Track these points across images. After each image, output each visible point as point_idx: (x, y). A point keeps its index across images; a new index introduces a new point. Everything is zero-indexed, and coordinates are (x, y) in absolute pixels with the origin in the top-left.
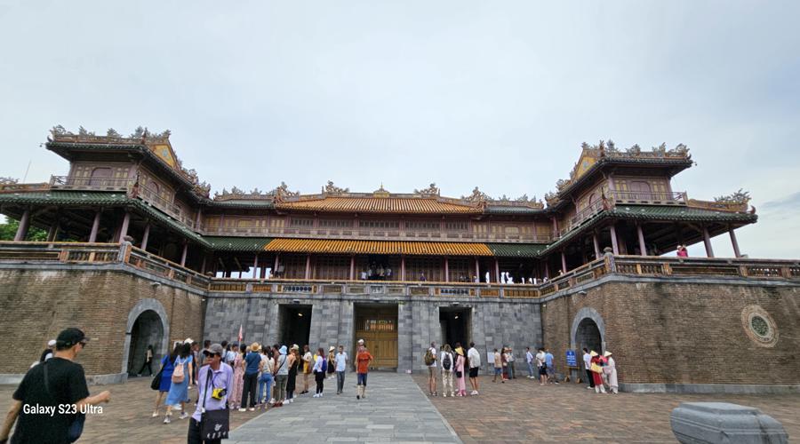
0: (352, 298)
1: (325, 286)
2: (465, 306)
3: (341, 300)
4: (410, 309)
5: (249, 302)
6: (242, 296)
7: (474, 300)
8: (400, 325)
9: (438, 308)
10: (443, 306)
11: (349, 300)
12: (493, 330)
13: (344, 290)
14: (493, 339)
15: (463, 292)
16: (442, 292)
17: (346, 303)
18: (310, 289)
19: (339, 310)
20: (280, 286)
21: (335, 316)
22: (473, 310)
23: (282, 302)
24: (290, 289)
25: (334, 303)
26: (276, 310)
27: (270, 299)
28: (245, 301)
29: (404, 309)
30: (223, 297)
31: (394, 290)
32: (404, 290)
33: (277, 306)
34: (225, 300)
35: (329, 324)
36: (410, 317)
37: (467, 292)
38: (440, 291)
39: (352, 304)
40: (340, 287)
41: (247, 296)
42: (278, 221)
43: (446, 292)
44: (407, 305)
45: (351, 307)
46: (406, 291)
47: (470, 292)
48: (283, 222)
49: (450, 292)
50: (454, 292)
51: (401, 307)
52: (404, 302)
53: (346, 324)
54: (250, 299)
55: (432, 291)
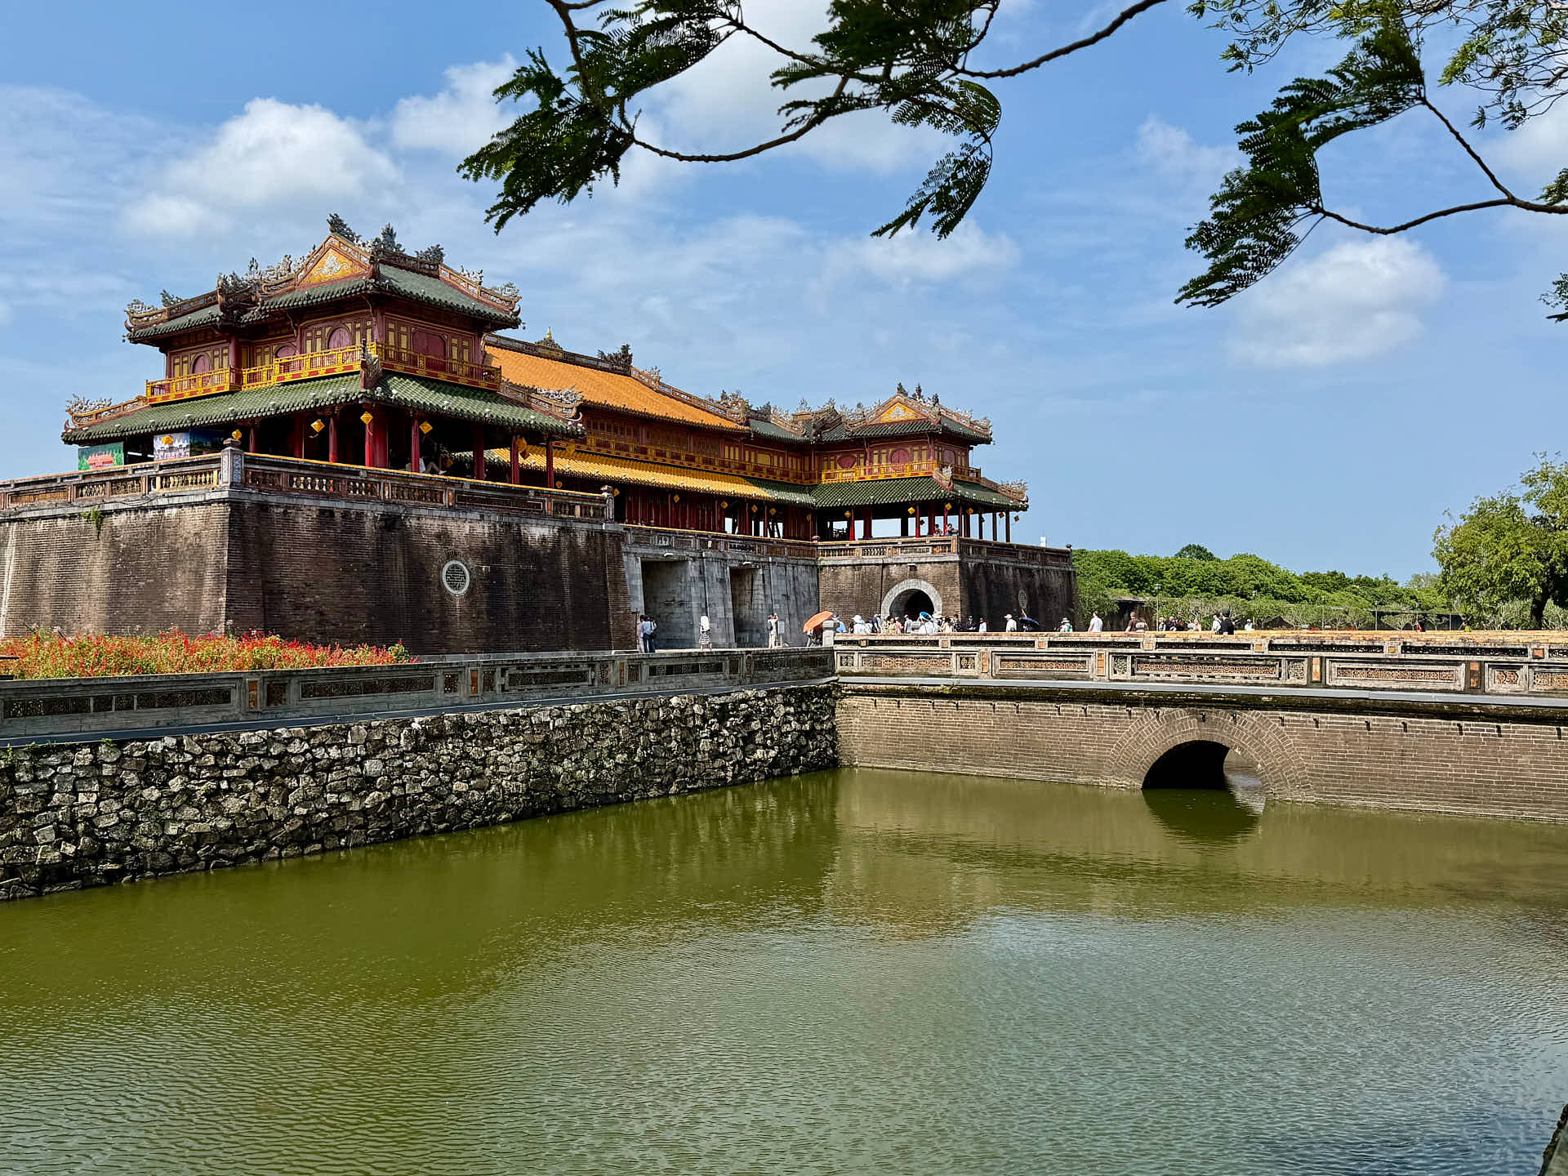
0: (639, 551)
3: (627, 554)
9: (728, 569)
13: (628, 537)
16: (731, 547)
29: (695, 568)
31: (682, 542)
32: (693, 542)
38: (728, 545)
43: (734, 547)
46: (694, 546)
47: (756, 549)
49: (739, 548)
51: (691, 564)
55: (721, 546)
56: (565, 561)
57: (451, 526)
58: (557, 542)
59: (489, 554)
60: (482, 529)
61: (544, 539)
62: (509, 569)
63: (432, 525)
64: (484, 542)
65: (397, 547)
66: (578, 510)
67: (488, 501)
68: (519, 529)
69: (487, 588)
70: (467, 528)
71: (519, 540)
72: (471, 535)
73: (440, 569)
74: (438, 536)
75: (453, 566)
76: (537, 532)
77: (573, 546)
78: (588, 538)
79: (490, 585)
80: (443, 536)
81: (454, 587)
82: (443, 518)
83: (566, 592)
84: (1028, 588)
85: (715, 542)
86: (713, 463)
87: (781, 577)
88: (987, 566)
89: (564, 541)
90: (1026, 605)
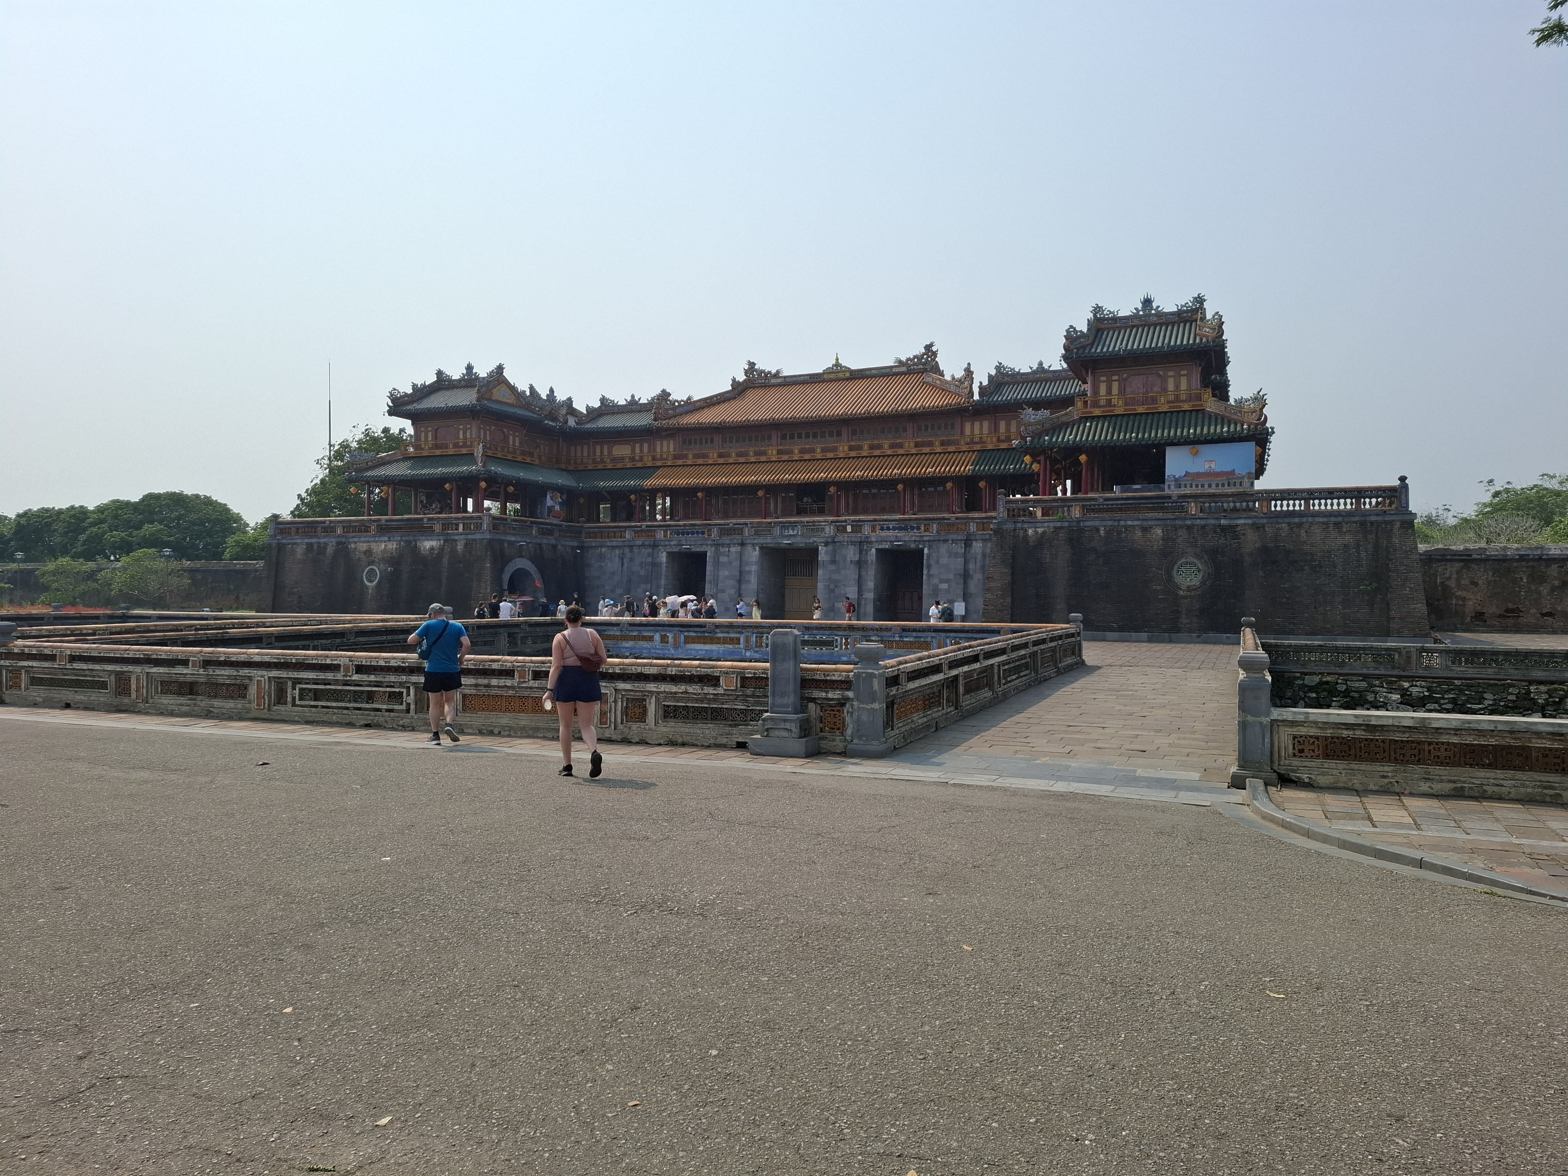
0: (755, 541)
1: (721, 529)
2: (913, 546)
3: (742, 544)
4: (835, 552)
5: (631, 551)
6: (621, 544)
7: (925, 538)
8: (820, 572)
9: (874, 550)
10: (880, 547)
11: (754, 545)
12: (951, 576)
13: (747, 532)
14: (949, 586)
15: (912, 528)
16: (882, 529)
17: (749, 548)
18: (703, 533)
19: (741, 556)
20: (665, 532)
21: (736, 564)
22: (926, 551)
23: (669, 550)
24: (678, 534)
25: (733, 549)
26: (663, 558)
27: (655, 546)
29: (826, 552)
30: (601, 547)
31: (813, 530)
32: (827, 528)
33: (665, 553)
34: (603, 550)
35: (727, 573)
36: (834, 563)
37: (919, 528)
38: (878, 527)
39: (757, 548)
40: (742, 529)
41: (626, 543)
42: (665, 443)
43: (888, 529)
44: (830, 548)
45: (757, 553)
46: (830, 532)
47: (922, 528)
48: (672, 442)
49: (894, 529)
50: (900, 529)
51: (822, 550)
52: (826, 544)
53: (750, 572)
55: (866, 529)
56: (445, 561)
57: (374, 546)
58: (442, 549)
59: (394, 561)
60: (392, 546)
61: (432, 548)
62: (405, 570)
63: (363, 547)
64: (392, 553)
65: (342, 561)
66: (461, 527)
67: (398, 528)
68: (416, 544)
69: (388, 580)
70: (383, 546)
71: (414, 552)
72: (385, 550)
73: (363, 571)
74: (365, 552)
75: (371, 569)
76: (428, 544)
77: (453, 551)
78: (466, 545)
79: (392, 579)
80: (368, 552)
81: (371, 581)
82: (368, 542)
83: (444, 581)
84: (1213, 555)
85: (857, 527)
86: (930, 444)
87: (956, 555)
88: (1081, 530)
89: (447, 549)
90: (1196, 581)
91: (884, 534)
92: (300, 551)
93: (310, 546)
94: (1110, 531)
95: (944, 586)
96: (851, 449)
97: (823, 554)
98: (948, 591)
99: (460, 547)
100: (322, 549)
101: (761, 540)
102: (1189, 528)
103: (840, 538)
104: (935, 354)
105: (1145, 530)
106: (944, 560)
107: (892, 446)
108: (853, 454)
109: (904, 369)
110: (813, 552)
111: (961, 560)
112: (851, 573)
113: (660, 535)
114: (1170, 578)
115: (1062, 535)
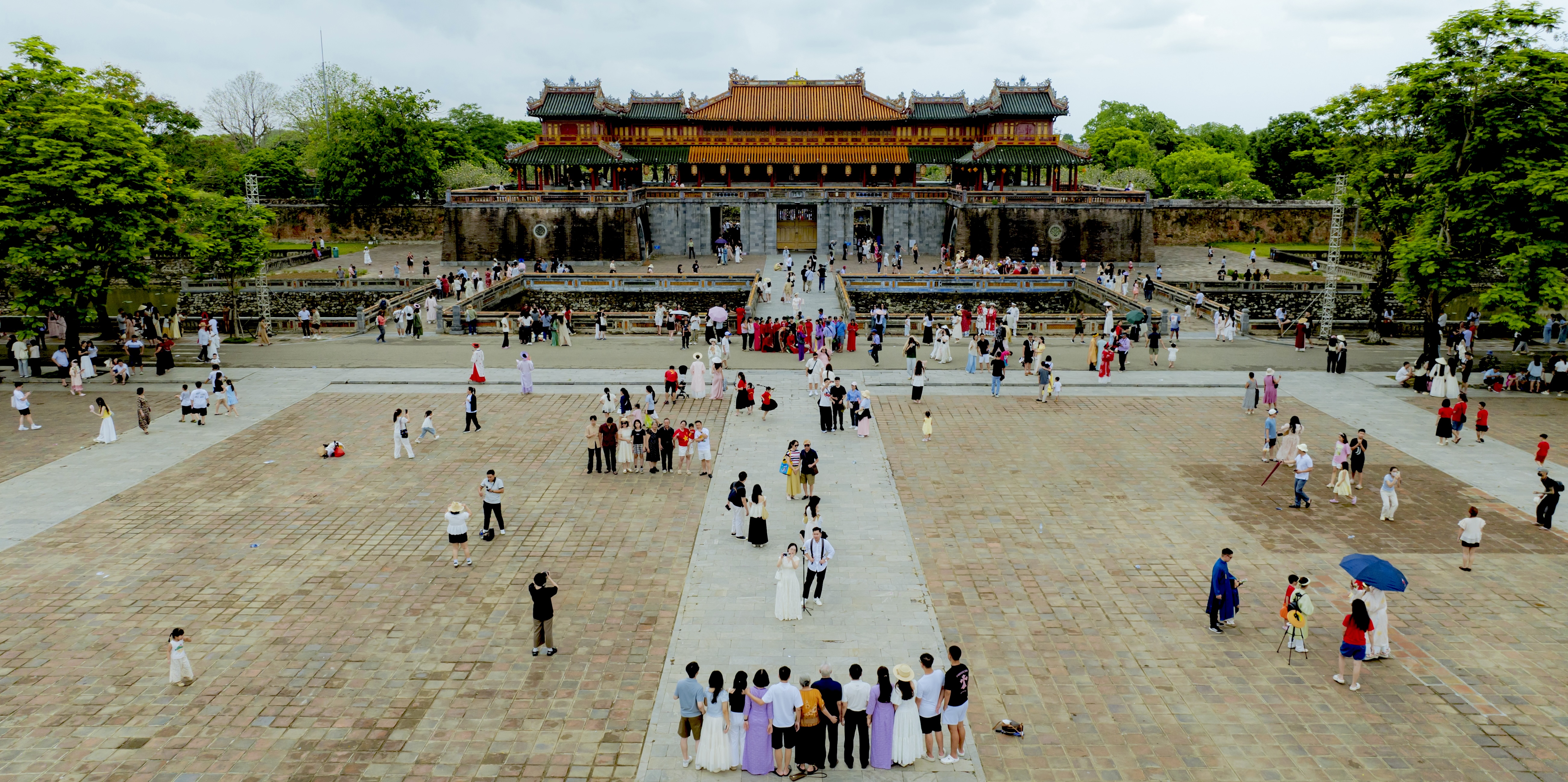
0: (773, 201)
1: (749, 192)
2: (877, 205)
3: (765, 203)
4: (828, 209)
6: (676, 201)
7: (885, 201)
8: (819, 221)
9: (852, 208)
10: (858, 206)
11: (772, 203)
12: (901, 224)
13: (768, 194)
15: (876, 195)
16: (858, 195)
17: (770, 205)
18: (736, 195)
19: (764, 211)
20: (709, 194)
21: (762, 215)
22: (885, 209)
23: (712, 205)
24: (718, 195)
25: (759, 206)
26: (709, 211)
27: (702, 203)
28: (680, 205)
29: (823, 209)
30: (660, 203)
31: (813, 194)
32: (822, 193)
33: (708, 208)
34: (662, 205)
35: (756, 223)
36: (828, 215)
37: (880, 195)
38: (855, 194)
39: (775, 206)
40: (763, 192)
41: (680, 201)
42: (690, 129)
43: (862, 195)
44: (825, 206)
45: (775, 208)
46: (824, 195)
47: (883, 195)
48: (695, 130)
49: (865, 195)
50: (869, 195)
51: (819, 207)
52: (822, 203)
54: (684, 203)
55: (848, 195)
56: (600, 222)
57: (540, 211)
58: (596, 214)
59: (559, 221)
60: (555, 211)
61: (588, 213)
62: (568, 228)
63: (531, 211)
64: (556, 216)
65: (513, 220)
66: (610, 199)
67: (559, 199)
68: (575, 210)
69: (555, 235)
70: (547, 211)
71: (574, 215)
72: (549, 213)
73: (533, 228)
74: (533, 215)
75: (539, 227)
76: (584, 211)
77: (605, 216)
78: (615, 211)
79: (558, 234)
80: (535, 215)
81: (539, 235)
82: (535, 207)
83: (600, 235)
84: (1066, 223)
85: (842, 193)
86: (878, 140)
87: (904, 212)
88: (1005, 209)
89: (601, 213)
90: (1059, 237)
91: (859, 198)
92: (475, 213)
93: (483, 211)
94: (1019, 210)
95: (897, 230)
96: (827, 140)
97: (820, 210)
98: (899, 233)
99: (611, 212)
100: (494, 213)
101: (778, 200)
102: (1056, 210)
103: (831, 200)
104: (863, 75)
105: (1036, 210)
106: (896, 215)
107: (853, 140)
108: (828, 143)
109: (843, 83)
110: (812, 208)
111: (906, 215)
112: (839, 222)
113: (705, 195)
114: (1047, 235)
115: (996, 212)
